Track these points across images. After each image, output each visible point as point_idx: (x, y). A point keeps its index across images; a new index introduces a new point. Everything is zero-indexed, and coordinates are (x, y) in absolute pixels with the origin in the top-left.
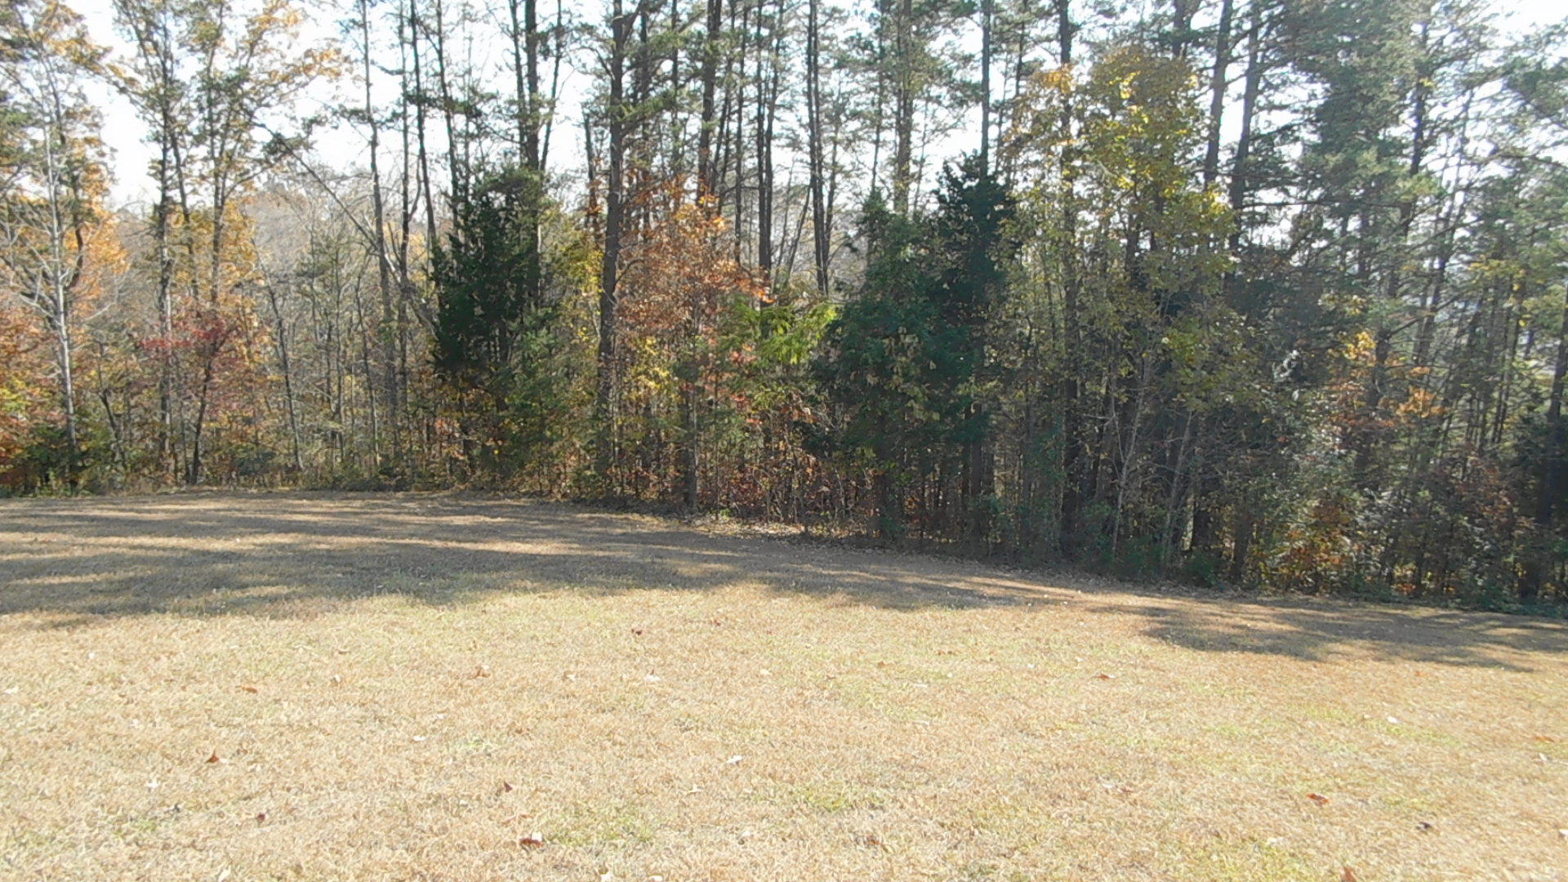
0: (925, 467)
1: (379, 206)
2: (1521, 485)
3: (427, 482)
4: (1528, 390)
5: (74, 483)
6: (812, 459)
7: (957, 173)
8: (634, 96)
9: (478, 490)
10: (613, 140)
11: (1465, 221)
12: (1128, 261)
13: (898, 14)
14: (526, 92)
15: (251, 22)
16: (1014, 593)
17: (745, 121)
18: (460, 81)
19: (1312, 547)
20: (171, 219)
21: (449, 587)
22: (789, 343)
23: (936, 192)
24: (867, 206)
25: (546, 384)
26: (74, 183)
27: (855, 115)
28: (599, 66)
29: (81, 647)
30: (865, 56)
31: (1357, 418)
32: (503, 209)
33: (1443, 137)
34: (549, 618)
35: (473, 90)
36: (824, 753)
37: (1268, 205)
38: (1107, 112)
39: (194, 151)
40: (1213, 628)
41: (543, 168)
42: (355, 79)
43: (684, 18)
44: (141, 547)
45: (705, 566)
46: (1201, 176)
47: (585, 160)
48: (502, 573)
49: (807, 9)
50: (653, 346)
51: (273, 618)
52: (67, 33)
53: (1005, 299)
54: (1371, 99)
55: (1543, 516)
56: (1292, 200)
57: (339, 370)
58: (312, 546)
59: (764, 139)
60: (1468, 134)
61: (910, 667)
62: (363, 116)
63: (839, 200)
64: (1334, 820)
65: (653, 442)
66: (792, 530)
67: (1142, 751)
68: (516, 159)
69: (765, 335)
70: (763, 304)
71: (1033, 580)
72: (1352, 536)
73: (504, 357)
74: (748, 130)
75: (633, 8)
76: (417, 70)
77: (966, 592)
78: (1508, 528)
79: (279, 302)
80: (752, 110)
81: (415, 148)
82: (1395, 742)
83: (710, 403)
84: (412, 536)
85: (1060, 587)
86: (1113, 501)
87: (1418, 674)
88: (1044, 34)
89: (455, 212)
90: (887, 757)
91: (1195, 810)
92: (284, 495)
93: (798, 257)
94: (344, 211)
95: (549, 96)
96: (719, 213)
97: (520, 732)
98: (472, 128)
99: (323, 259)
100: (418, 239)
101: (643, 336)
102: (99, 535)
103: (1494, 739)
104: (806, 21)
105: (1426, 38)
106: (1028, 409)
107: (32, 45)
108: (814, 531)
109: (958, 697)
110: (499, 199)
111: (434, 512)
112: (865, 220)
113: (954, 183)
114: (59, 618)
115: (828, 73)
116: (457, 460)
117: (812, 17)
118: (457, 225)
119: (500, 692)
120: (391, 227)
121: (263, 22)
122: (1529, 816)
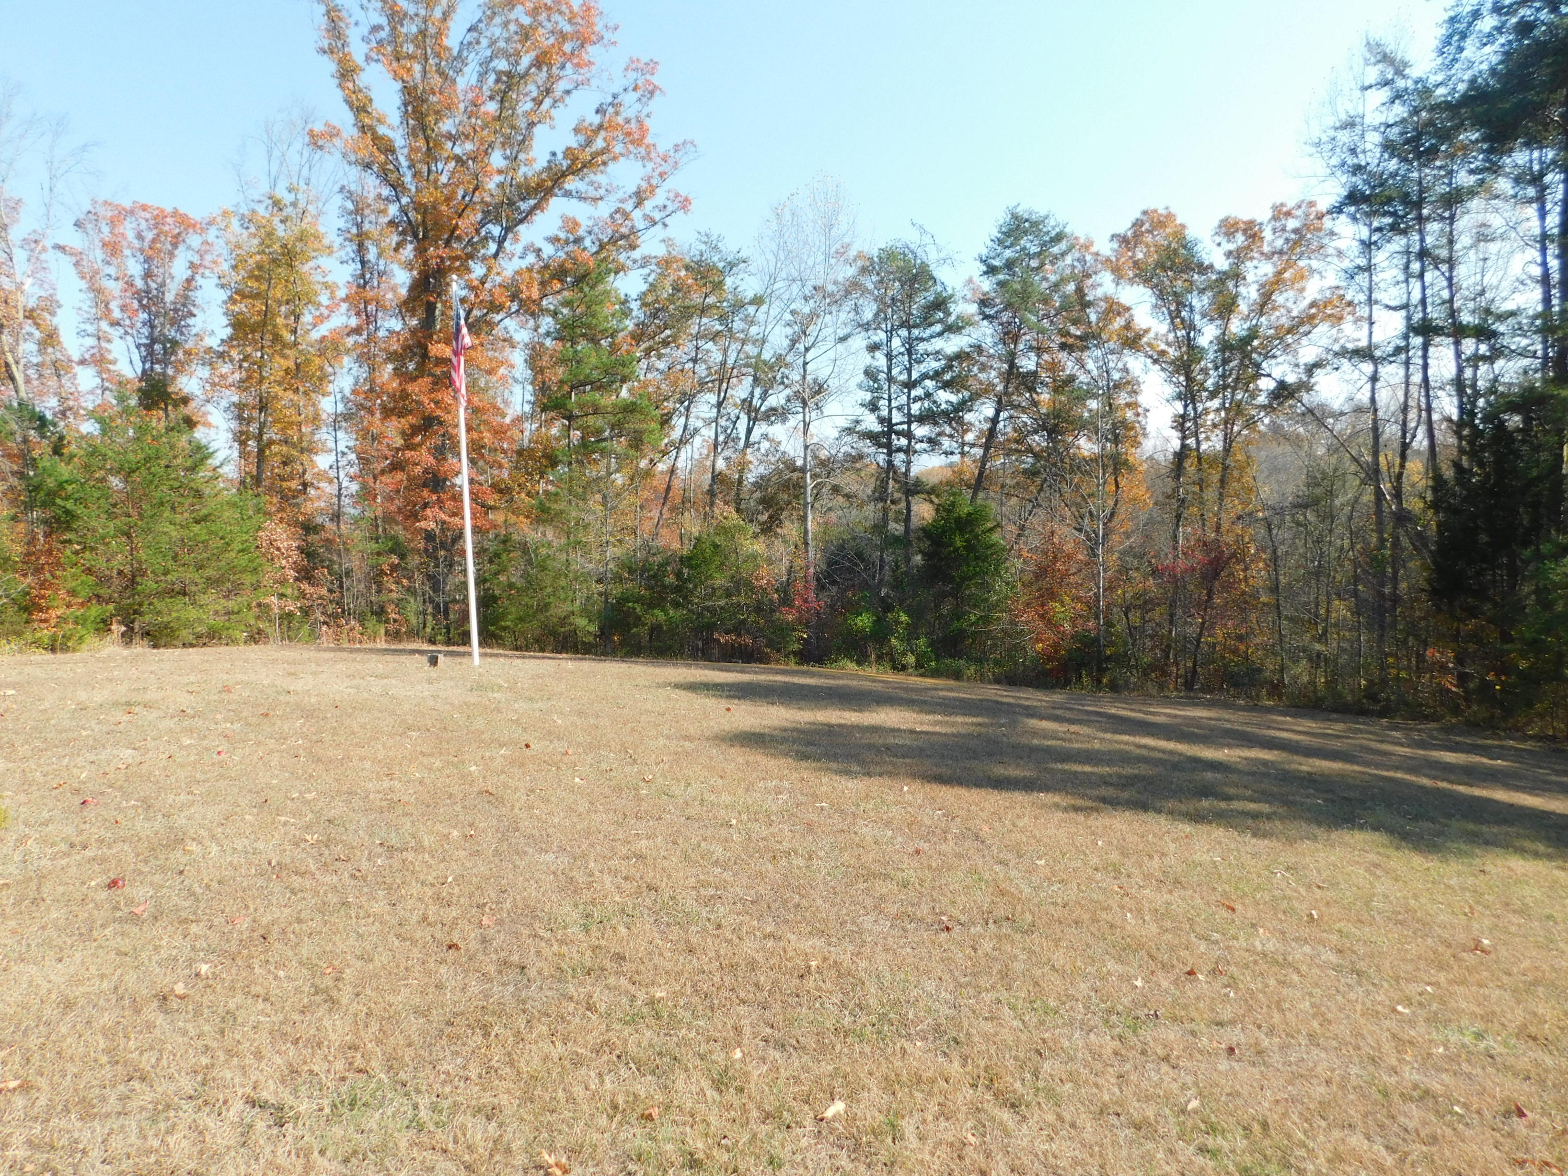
1: (1376, 438)
3: (1417, 713)
5: (1099, 681)
9: (1474, 726)
15: (1262, 286)
18: (1471, 304)
20: (1187, 463)
21: (1440, 834)
26: (1116, 440)
29: (1093, 833)
32: (1518, 430)
35: (1488, 311)
39: (1208, 404)
42: (1358, 320)
44: (1145, 747)
48: (1505, 828)
51: (1255, 835)
52: (1119, 322)
57: (1328, 595)
58: (1294, 766)
62: (1365, 354)
68: (1538, 375)
73: (1513, 587)
76: (1423, 302)
79: (1275, 531)
81: (1417, 378)
84: (1397, 768)
89: (1460, 438)
92: (1269, 710)
94: (1340, 445)
97: (1533, 1038)
98: (1483, 349)
99: (1318, 491)
100: (1415, 468)
102: (1115, 732)
107: (1094, 338)
110: (1514, 421)
111: (1422, 745)
114: (1080, 802)
116: (1449, 691)
118: (1461, 451)
119: (1505, 978)
120: (1388, 457)
121: (1272, 284)
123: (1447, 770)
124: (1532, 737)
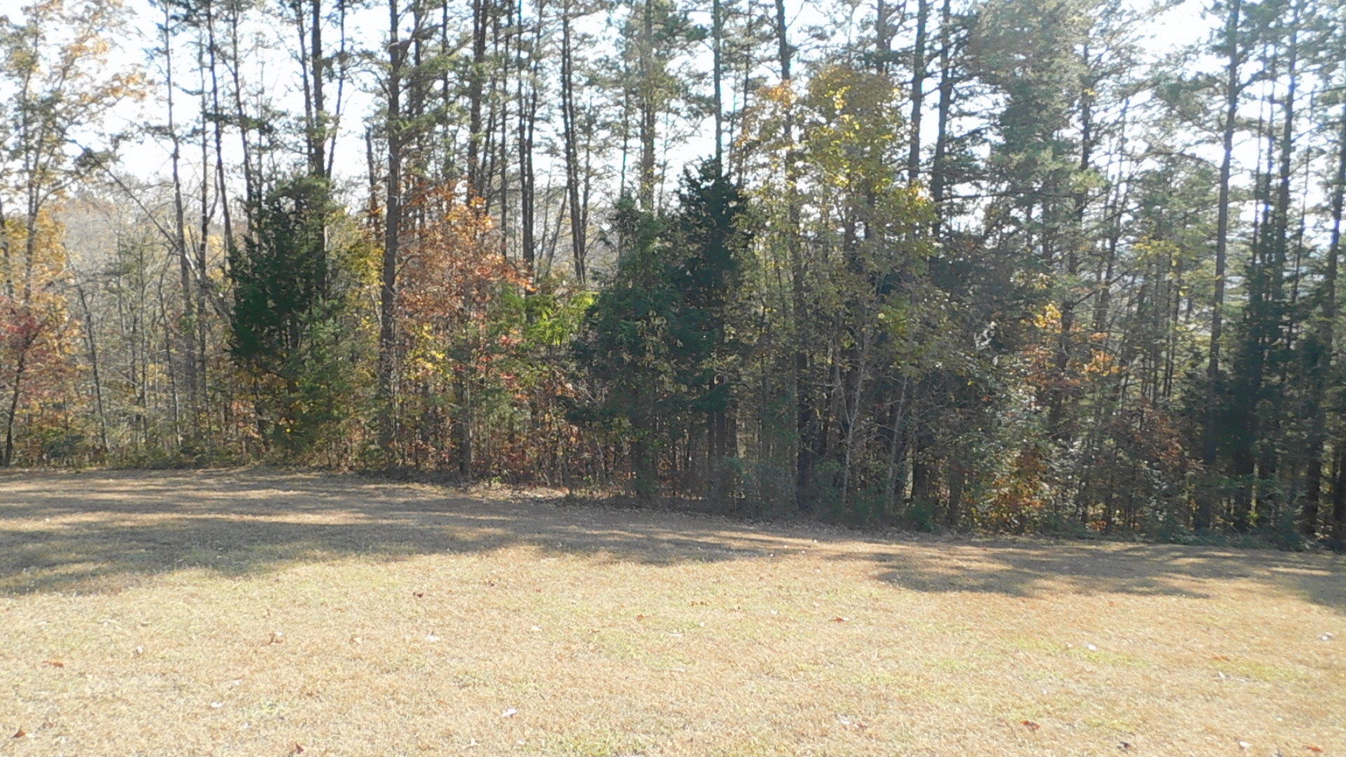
0: (676, 434)
1: (180, 212)
2: (1187, 432)
3: (227, 460)
4: (1190, 350)
6: (575, 429)
7: (695, 175)
8: (410, 112)
9: (273, 465)
10: (391, 150)
11: (1130, 207)
12: (846, 248)
13: (640, 38)
14: (314, 109)
15: (64, 50)
16: (758, 545)
17: (508, 131)
18: (254, 100)
19: (1016, 492)
21: (244, 559)
22: (552, 326)
23: (678, 192)
24: (618, 205)
25: (333, 369)
27: (605, 126)
28: (379, 86)
30: (613, 75)
31: (1048, 378)
32: (292, 213)
33: (1106, 137)
34: (337, 586)
35: (266, 108)
36: (591, 702)
37: (965, 198)
38: (823, 120)
39: (10, 164)
40: (933, 570)
41: (329, 175)
42: (158, 99)
43: (453, 43)
45: (481, 530)
46: (905, 173)
47: (367, 167)
48: (294, 544)
49: (561, 35)
50: (430, 332)
51: (79, 593)
53: (741, 283)
54: (1045, 107)
55: (1209, 460)
56: (984, 193)
57: (144, 359)
58: (116, 524)
59: (525, 147)
60: (1126, 135)
61: (665, 618)
62: (165, 131)
63: (594, 199)
64: (1045, 743)
65: (431, 418)
66: (559, 494)
67: (875, 688)
68: (305, 168)
69: (530, 319)
70: (528, 293)
71: (774, 532)
72: (1050, 481)
73: (295, 345)
74: (511, 140)
75: (408, 36)
76: (215, 90)
77: (714, 546)
78: (1181, 470)
79: (89, 299)
80: (514, 122)
81: (213, 159)
82: (1095, 668)
83: (482, 381)
84: (210, 511)
85: (798, 537)
86: (841, 458)
87: (1111, 604)
88: (767, 55)
89: (249, 216)
90: (647, 705)
91: (924, 741)
92: (91, 475)
93: (558, 250)
94: (149, 216)
95: (333, 113)
96: (486, 213)
97: (310, 695)
98: (265, 141)
99: (129, 260)
100: (216, 240)
101: (420, 323)
103: (1179, 661)
104: (561, 45)
105: (1087, 55)
106: (763, 379)
108: (578, 494)
109: (710, 645)
110: (289, 204)
111: (231, 487)
112: (618, 217)
113: (693, 184)
115: (581, 89)
116: (252, 438)
117: (565, 41)
118: (251, 227)
119: (292, 658)
120: (192, 230)
121: (75, 50)
122: (1213, 732)
123: (251, 505)
124: (314, 468)
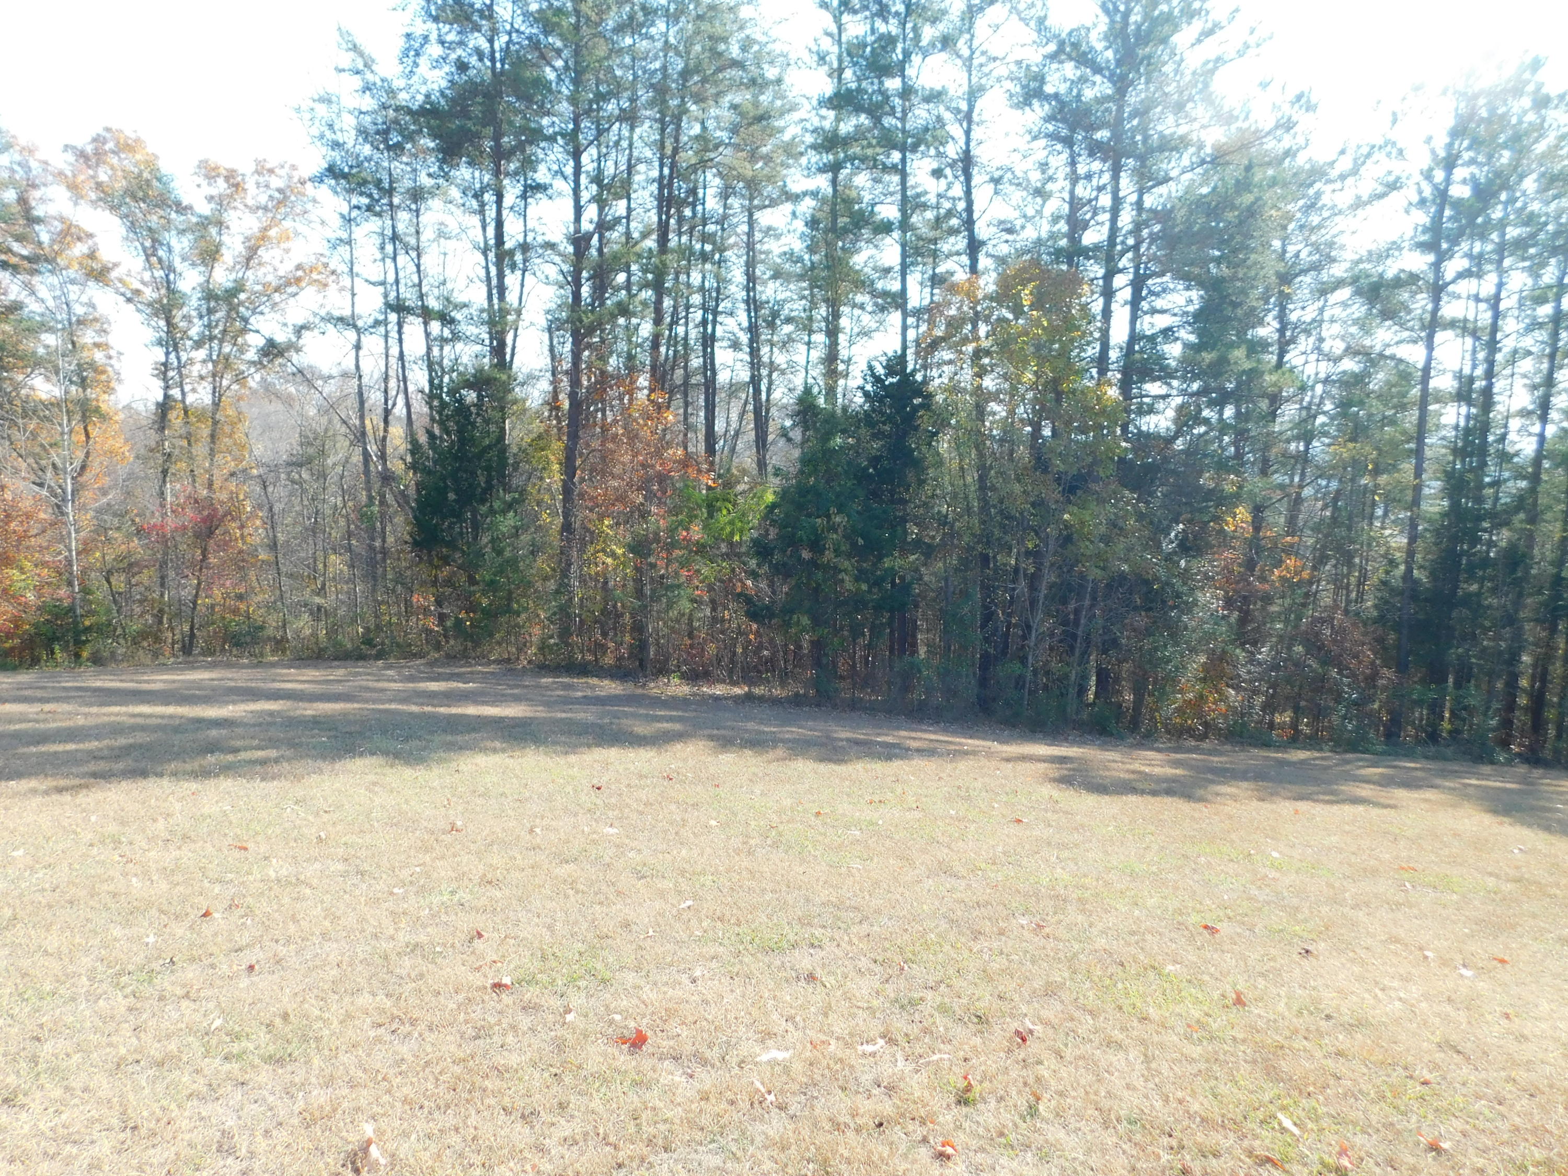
0: (856, 632)
1: (362, 403)
2: (1380, 640)
3: (407, 652)
4: (1385, 556)
5: (77, 656)
6: (755, 626)
7: (880, 371)
8: (592, 304)
9: (451, 658)
10: (573, 344)
11: (1326, 409)
12: (1032, 447)
13: (826, 231)
14: (495, 301)
15: (248, 239)
16: (937, 745)
17: (691, 325)
18: (436, 291)
19: (1201, 697)
20: (172, 415)
21: (424, 749)
22: (732, 523)
23: (862, 388)
24: (801, 401)
25: (513, 563)
26: (83, 383)
27: (789, 320)
28: (561, 278)
29: (84, 811)
30: (798, 269)
31: (1238, 582)
32: (474, 405)
33: (1302, 337)
34: (517, 777)
35: (448, 299)
36: (768, 896)
37: (1156, 397)
38: (1010, 316)
39: (194, 354)
40: (1116, 774)
41: (510, 368)
42: (342, 289)
43: (636, 235)
44: (140, 715)
45: (659, 725)
46: (1094, 371)
47: (549, 360)
48: (473, 735)
49: (745, 228)
50: (610, 527)
51: (263, 779)
52: (79, 249)
53: (924, 481)
54: (1240, 304)
55: (1402, 668)
56: (1174, 392)
57: (325, 550)
58: (298, 712)
59: (708, 341)
60: (1324, 334)
61: (844, 815)
62: (347, 322)
63: (776, 395)
64: (1225, 948)
65: (610, 613)
66: (737, 691)
67: (1053, 889)
68: (486, 360)
69: (710, 515)
70: (709, 488)
71: (954, 733)
72: (1237, 688)
73: (475, 538)
74: (694, 334)
75: (591, 228)
76: (397, 282)
77: (893, 746)
78: (1372, 679)
79: (270, 489)
80: (698, 315)
81: (394, 351)
82: (1278, 875)
83: (662, 577)
84: (391, 701)
85: (978, 738)
86: (1023, 660)
87: (1297, 812)
88: (954, 249)
89: (431, 408)
90: (825, 899)
91: (1102, 942)
92: (273, 665)
93: (740, 445)
94: (330, 407)
95: (516, 304)
96: (668, 407)
97: (490, 882)
98: (447, 333)
99: (311, 451)
100: (397, 432)
101: (601, 518)
102: (102, 704)
103: (1365, 870)
104: (745, 238)
105: (1284, 252)
106: (946, 580)
107: (47, 260)
108: (757, 691)
109: (888, 843)
110: (471, 396)
111: (412, 679)
112: (798, 413)
113: (877, 380)
114: (62, 783)
115: (765, 283)
116: (432, 631)
117: (750, 234)
118: (433, 419)
119: (472, 846)
120: (373, 421)
121: (258, 239)
122: (1396, 940)
123: (431, 697)
124: (494, 662)
